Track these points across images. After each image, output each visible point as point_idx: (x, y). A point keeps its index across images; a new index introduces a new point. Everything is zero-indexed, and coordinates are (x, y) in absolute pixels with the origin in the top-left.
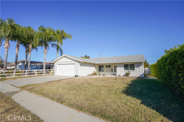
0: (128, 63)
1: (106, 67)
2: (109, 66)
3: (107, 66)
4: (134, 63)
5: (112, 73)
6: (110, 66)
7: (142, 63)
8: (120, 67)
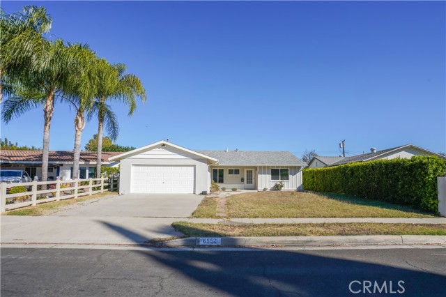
0: (279, 167)
1: (229, 173)
2: (235, 171)
3: (231, 172)
4: (288, 167)
5: (242, 186)
6: (237, 172)
7: (299, 167)
8: (264, 174)
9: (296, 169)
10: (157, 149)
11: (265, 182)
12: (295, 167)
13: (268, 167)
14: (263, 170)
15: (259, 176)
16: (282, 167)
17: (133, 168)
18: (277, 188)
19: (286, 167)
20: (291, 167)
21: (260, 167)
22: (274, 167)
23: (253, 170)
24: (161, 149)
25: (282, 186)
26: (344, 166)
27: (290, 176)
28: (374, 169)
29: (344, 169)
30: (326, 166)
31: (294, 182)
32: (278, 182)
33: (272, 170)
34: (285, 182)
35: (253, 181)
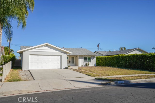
4: (90, 56)
7: (95, 56)
8: (81, 59)
9: (93, 57)
10: (43, 47)
11: (81, 62)
12: (93, 56)
13: (83, 56)
14: (80, 57)
15: (79, 60)
16: (88, 56)
17: (30, 56)
18: (86, 65)
19: (86, 56)
20: (92, 56)
21: (79, 56)
22: (85, 56)
23: (74, 57)
24: (45, 47)
25: (89, 64)
26: (117, 56)
27: (91, 60)
28: (133, 57)
29: (118, 57)
30: (103, 55)
31: (93, 62)
32: (87, 62)
33: (84, 57)
34: (90, 62)
35: (74, 62)
